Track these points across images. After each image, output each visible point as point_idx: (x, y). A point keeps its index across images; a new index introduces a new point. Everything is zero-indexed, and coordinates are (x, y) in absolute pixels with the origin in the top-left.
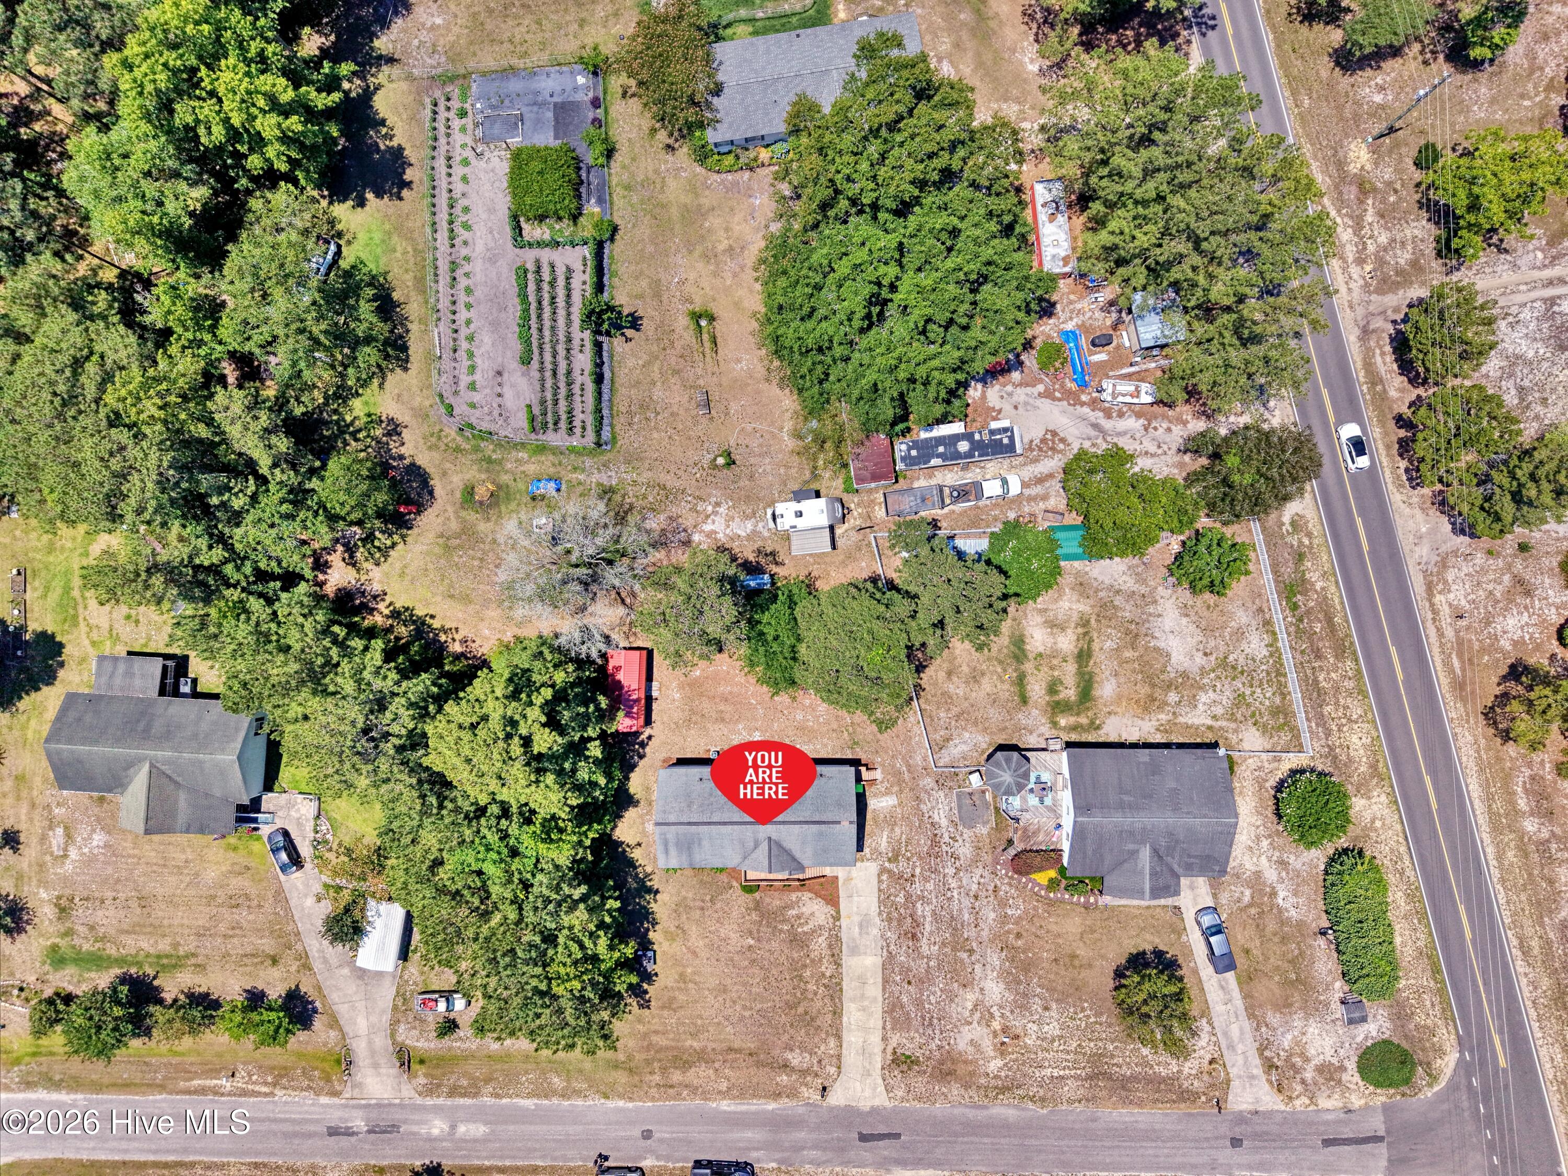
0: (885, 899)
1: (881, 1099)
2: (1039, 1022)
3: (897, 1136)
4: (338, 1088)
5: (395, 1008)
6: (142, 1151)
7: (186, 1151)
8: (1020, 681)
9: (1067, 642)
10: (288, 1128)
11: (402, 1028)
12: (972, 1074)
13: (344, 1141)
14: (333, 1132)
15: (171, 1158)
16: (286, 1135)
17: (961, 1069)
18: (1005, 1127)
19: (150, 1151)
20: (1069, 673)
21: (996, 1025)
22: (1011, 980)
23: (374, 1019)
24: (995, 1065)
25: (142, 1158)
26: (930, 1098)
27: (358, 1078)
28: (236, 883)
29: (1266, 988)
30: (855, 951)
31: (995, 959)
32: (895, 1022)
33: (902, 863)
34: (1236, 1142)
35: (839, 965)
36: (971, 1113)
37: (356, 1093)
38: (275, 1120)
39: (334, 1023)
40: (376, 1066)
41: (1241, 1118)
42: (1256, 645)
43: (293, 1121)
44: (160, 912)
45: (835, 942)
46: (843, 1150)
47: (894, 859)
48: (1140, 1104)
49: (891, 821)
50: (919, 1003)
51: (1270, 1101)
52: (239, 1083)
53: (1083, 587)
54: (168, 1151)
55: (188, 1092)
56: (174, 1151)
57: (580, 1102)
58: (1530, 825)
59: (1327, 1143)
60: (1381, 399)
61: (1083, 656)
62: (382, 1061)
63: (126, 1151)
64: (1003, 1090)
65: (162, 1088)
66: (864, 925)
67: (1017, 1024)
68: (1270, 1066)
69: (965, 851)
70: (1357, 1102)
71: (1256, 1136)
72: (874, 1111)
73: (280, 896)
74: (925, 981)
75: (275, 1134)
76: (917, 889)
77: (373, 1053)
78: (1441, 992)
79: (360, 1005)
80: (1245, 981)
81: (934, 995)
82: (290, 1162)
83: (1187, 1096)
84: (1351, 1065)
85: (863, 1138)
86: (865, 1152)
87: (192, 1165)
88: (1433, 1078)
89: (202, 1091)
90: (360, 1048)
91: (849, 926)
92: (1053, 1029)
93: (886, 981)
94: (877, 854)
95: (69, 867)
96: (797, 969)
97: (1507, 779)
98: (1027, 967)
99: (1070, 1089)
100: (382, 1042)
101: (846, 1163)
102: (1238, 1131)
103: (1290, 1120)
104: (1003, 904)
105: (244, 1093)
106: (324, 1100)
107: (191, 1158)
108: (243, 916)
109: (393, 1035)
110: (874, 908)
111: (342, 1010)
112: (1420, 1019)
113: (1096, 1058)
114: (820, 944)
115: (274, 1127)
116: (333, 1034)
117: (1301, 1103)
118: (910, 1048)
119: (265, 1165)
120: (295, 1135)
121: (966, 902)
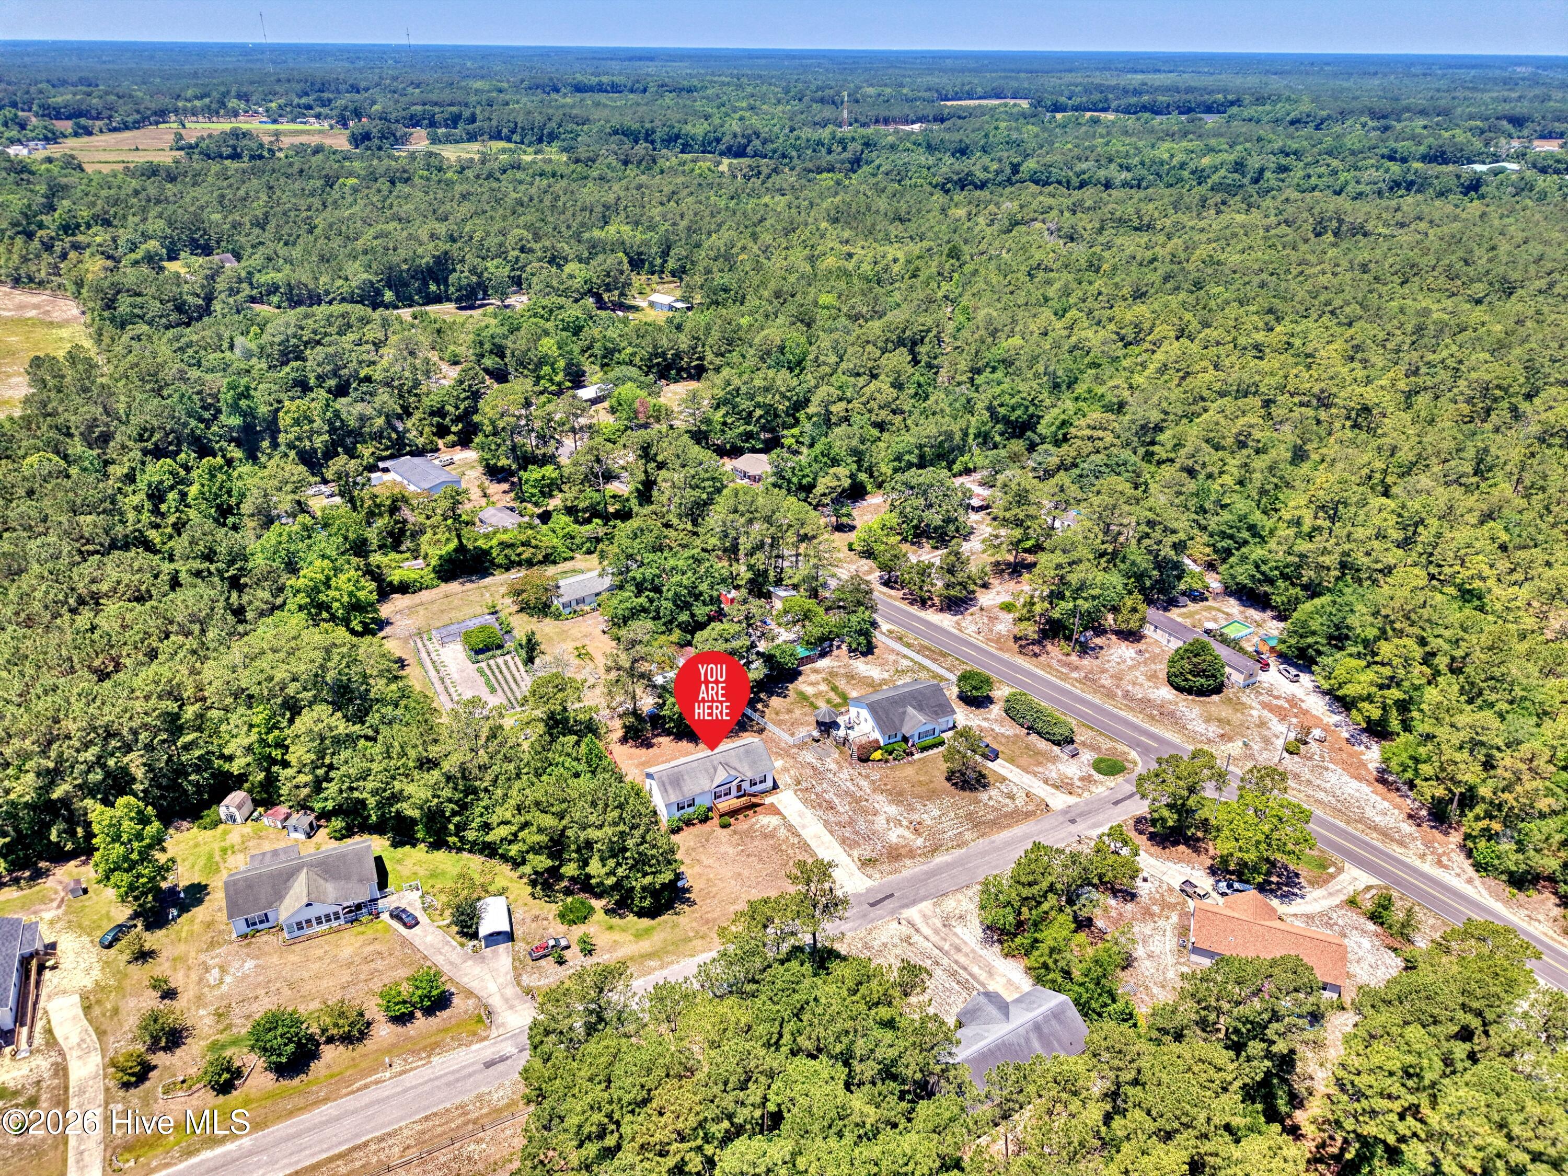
0: (805, 801)
1: (869, 883)
2: (925, 812)
3: (892, 895)
4: (484, 1034)
5: (515, 968)
6: (313, 1155)
7: (357, 1136)
8: (812, 704)
9: (823, 687)
10: (451, 1078)
11: (524, 977)
12: (911, 851)
13: (501, 1067)
14: (489, 1065)
15: (344, 1148)
16: (448, 1084)
17: (903, 851)
18: (948, 866)
19: (323, 1151)
20: (832, 695)
21: (905, 823)
22: (898, 803)
23: (501, 980)
24: (920, 842)
25: (314, 1160)
26: (896, 871)
27: (500, 1020)
28: (370, 948)
29: (1024, 761)
30: (804, 827)
31: (881, 798)
32: (850, 846)
33: (804, 784)
34: (1073, 821)
35: (799, 836)
36: (925, 867)
37: (501, 1031)
38: (437, 1078)
39: (470, 994)
40: (512, 1007)
41: (1065, 812)
42: (905, 663)
43: (453, 1072)
44: (307, 988)
45: (791, 828)
46: (865, 916)
47: (799, 783)
48: (1010, 826)
49: (785, 770)
50: (857, 833)
51: (1072, 800)
52: (397, 1068)
53: (816, 671)
54: (340, 1144)
55: (353, 1092)
56: (346, 1141)
57: (675, 966)
58: (1075, 675)
59: (1116, 803)
60: (890, 596)
61: (834, 689)
62: (516, 1002)
63: (297, 1162)
64: (934, 851)
65: (326, 1100)
66: (801, 815)
67: (916, 817)
68: (1057, 787)
69: (833, 766)
70: (1112, 785)
71: (1081, 815)
72: (869, 890)
73: (405, 942)
74: (851, 822)
75: (439, 1087)
76: (819, 789)
77: (507, 1000)
78: (1101, 734)
79: (488, 977)
80: (1011, 760)
81: (862, 825)
82: (457, 1101)
83: (1028, 815)
84: (1093, 772)
85: (872, 905)
86: (878, 911)
87: (366, 1144)
88: (1135, 763)
89: (366, 1086)
90: (496, 1002)
91: (794, 820)
92: (936, 813)
93: (831, 832)
94: (788, 786)
95: (224, 988)
96: (777, 849)
97: (1050, 666)
98: (901, 794)
99: (968, 836)
100: (511, 991)
101: (872, 921)
102: (1069, 816)
103: (1087, 803)
104: (867, 777)
105: (404, 1072)
106: (475, 1047)
107: (364, 1139)
108: (379, 964)
109: (519, 984)
110: (801, 806)
111: (474, 985)
112: (1104, 747)
113: (969, 816)
114: (782, 833)
115: (436, 1083)
116: (470, 1002)
117: (1086, 794)
118: (867, 855)
119: (435, 1114)
120: (457, 1080)
121: (849, 784)
